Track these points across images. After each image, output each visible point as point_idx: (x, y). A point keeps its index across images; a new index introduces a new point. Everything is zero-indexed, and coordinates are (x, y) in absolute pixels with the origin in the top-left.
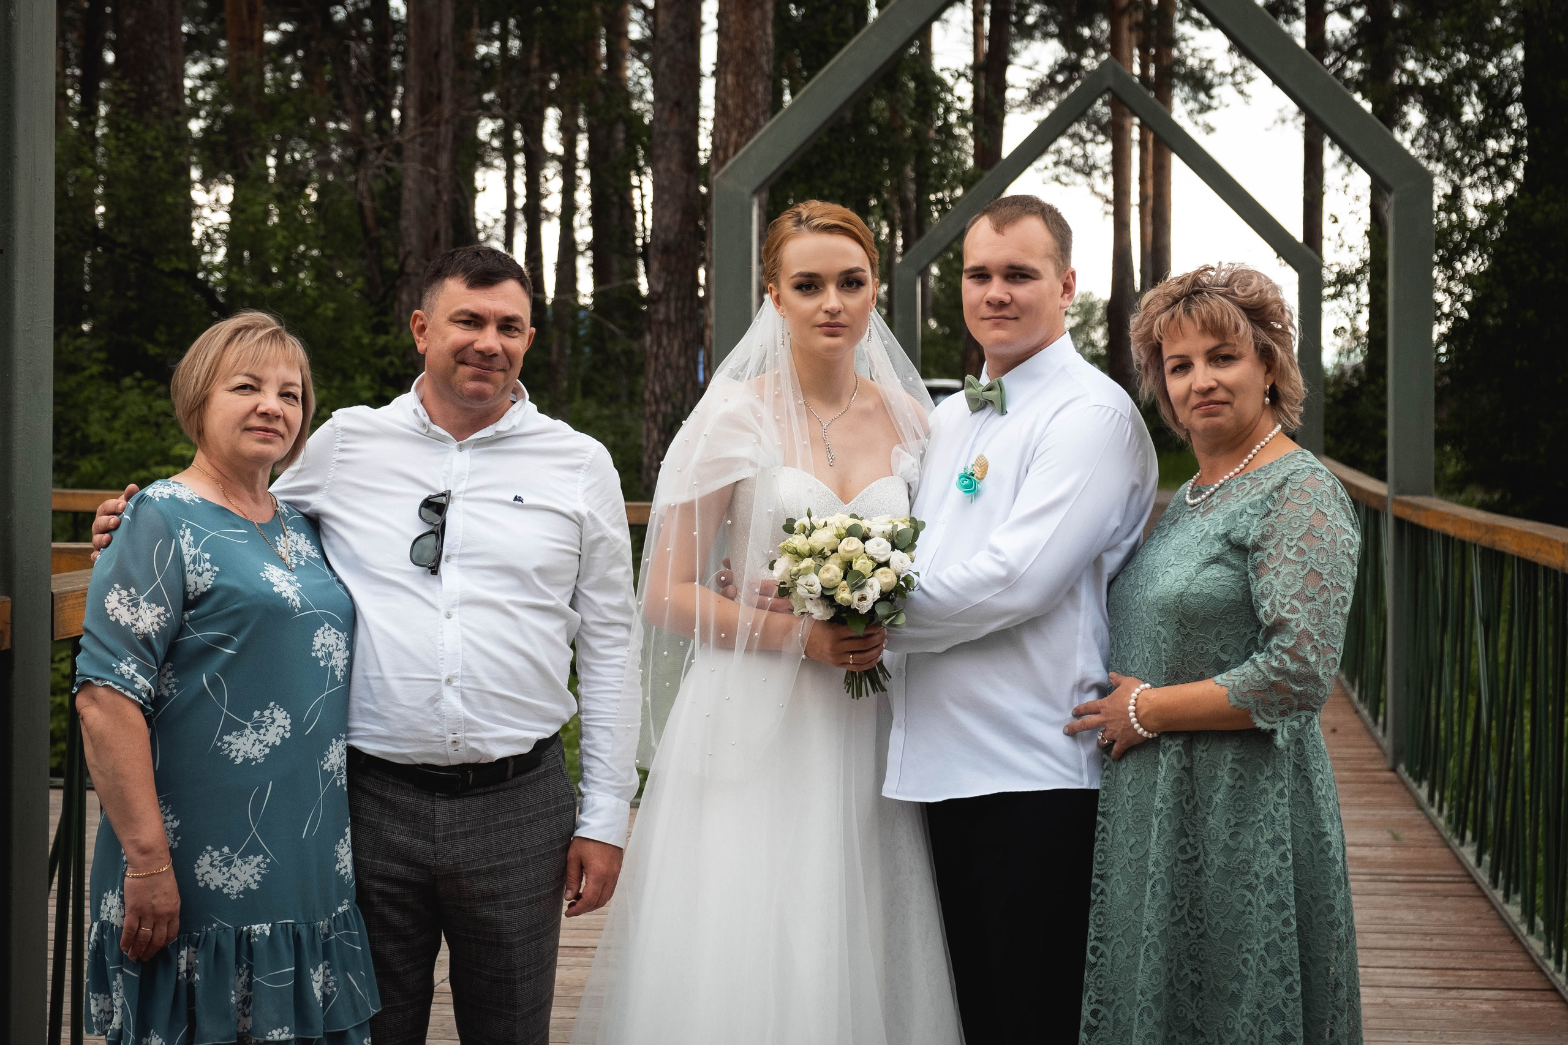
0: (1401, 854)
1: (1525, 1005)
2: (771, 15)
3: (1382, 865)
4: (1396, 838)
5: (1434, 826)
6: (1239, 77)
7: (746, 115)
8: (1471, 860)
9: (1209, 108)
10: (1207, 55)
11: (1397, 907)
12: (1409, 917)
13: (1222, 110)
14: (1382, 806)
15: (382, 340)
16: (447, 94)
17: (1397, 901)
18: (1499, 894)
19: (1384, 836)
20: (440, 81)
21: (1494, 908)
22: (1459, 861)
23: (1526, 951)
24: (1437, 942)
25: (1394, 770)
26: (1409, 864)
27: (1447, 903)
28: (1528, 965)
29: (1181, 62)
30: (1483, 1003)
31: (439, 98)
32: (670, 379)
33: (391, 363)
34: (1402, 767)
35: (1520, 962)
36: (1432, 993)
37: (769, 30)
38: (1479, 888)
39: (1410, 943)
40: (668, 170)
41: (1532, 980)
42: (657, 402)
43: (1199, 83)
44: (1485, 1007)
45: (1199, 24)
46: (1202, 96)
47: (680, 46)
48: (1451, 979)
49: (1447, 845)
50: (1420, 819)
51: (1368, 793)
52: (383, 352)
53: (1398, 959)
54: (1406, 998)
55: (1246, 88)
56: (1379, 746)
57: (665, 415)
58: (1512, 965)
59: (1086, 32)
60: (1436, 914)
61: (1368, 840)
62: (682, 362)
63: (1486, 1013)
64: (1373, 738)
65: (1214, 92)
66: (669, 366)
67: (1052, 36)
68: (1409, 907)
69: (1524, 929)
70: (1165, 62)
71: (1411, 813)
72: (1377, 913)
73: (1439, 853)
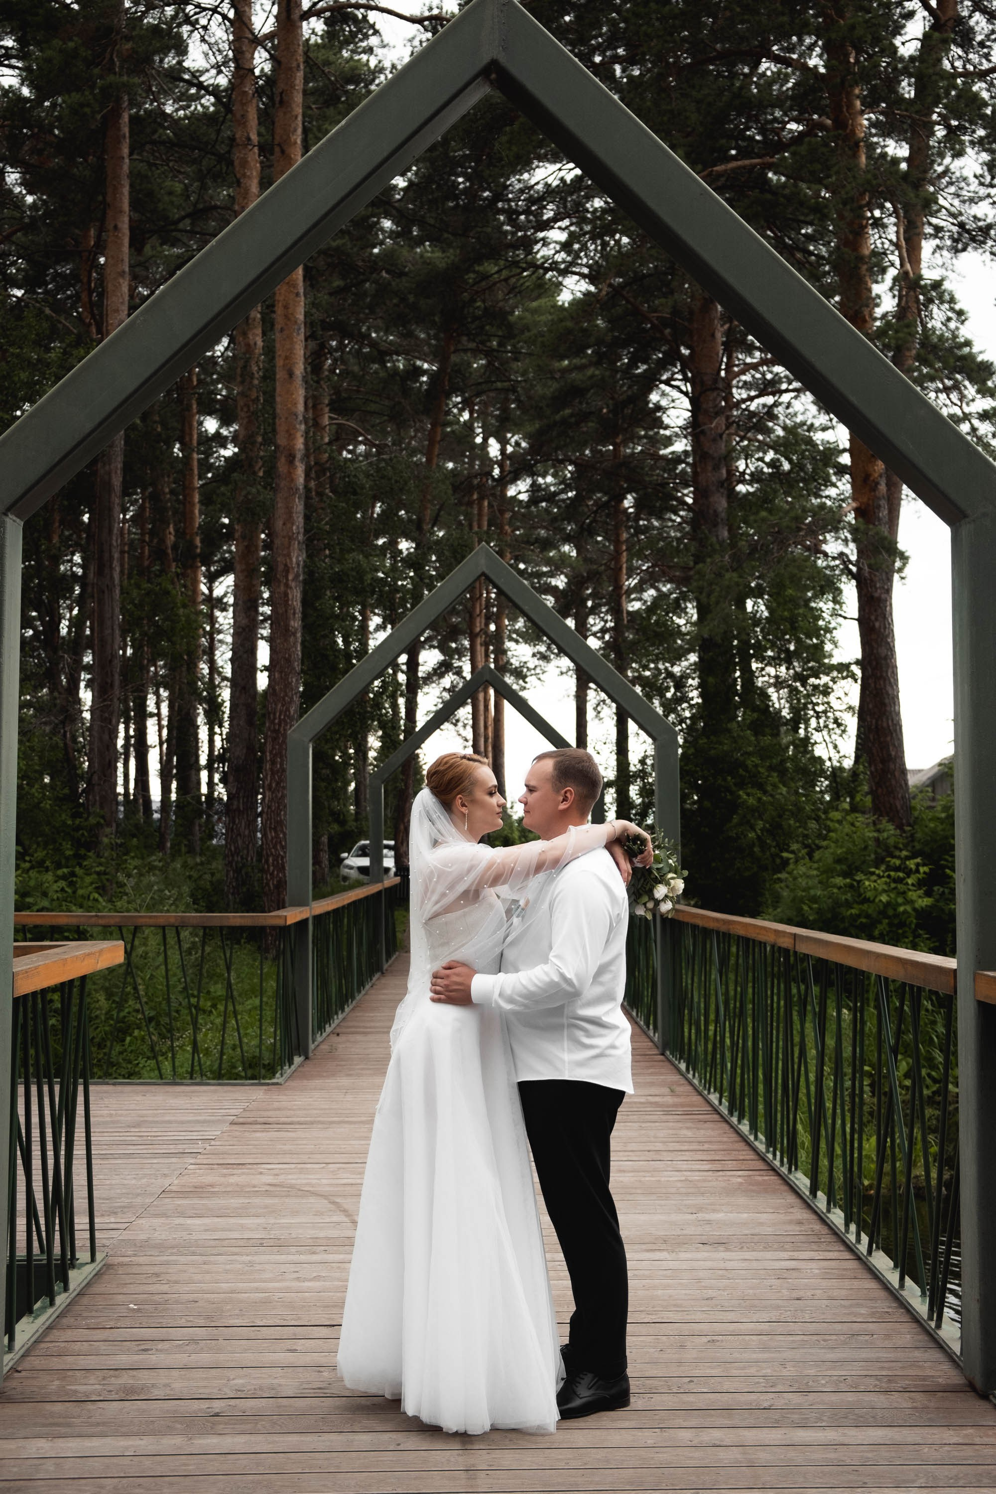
0: (676, 1100)
1: (760, 1178)
2: (300, 640)
3: (668, 1106)
4: (672, 1091)
5: (691, 1083)
6: (538, 671)
7: (286, 695)
8: (716, 1102)
9: (525, 688)
10: (524, 659)
11: (681, 1128)
12: (689, 1133)
13: (532, 689)
14: (661, 1074)
15: (77, 821)
16: (117, 683)
17: (680, 1125)
18: (734, 1120)
19: (666, 1090)
20: (113, 675)
21: (732, 1127)
22: (709, 1102)
23: (755, 1150)
24: (706, 1146)
25: (663, 1054)
26: (682, 1105)
27: (708, 1125)
28: (756, 1157)
29: (508, 662)
30: (737, 1178)
31: (112, 685)
32: (240, 842)
33: (83, 835)
34: (668, 1053)
35: (751, 1155)
36: (710, 1173)
37: (299, 648)
38: (722, 1116)
39: (691, 1148)
40: (238, 725)
41: (760, 1165)
42: (233, 855)
43: (519, 674)
44: (739, 1180)
45: (517, 642)
46: (521, 682)
47: (245, 656)
48: (718, 1166)
49: (700, 1094)
50: (683, 1081)
51: (651, 1067)
52: (77, 829)
53: (687, 1156)
54: (696, 1176)
55: (541, 676)
56: (652, 1041)
57: (237, 862)
58: (748, 1157)
59: (454, 645)
60: (702, 1132)
61: (657, 1092)
62: (247, 832)
63: (741, 1184)
64: (648, 1037)
65: (527, 680)
66: (239, 835)
67: (434, 647)
68: (688, 1128)
69: (752, 1138)
70: (501, 663)
71: (677, 1078)
72: (671, 1132)
73: (697, 1099)
